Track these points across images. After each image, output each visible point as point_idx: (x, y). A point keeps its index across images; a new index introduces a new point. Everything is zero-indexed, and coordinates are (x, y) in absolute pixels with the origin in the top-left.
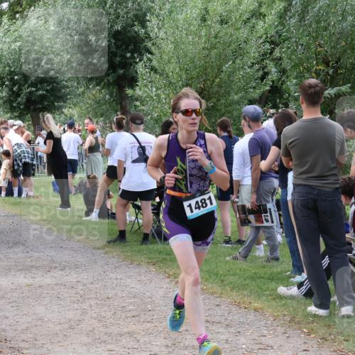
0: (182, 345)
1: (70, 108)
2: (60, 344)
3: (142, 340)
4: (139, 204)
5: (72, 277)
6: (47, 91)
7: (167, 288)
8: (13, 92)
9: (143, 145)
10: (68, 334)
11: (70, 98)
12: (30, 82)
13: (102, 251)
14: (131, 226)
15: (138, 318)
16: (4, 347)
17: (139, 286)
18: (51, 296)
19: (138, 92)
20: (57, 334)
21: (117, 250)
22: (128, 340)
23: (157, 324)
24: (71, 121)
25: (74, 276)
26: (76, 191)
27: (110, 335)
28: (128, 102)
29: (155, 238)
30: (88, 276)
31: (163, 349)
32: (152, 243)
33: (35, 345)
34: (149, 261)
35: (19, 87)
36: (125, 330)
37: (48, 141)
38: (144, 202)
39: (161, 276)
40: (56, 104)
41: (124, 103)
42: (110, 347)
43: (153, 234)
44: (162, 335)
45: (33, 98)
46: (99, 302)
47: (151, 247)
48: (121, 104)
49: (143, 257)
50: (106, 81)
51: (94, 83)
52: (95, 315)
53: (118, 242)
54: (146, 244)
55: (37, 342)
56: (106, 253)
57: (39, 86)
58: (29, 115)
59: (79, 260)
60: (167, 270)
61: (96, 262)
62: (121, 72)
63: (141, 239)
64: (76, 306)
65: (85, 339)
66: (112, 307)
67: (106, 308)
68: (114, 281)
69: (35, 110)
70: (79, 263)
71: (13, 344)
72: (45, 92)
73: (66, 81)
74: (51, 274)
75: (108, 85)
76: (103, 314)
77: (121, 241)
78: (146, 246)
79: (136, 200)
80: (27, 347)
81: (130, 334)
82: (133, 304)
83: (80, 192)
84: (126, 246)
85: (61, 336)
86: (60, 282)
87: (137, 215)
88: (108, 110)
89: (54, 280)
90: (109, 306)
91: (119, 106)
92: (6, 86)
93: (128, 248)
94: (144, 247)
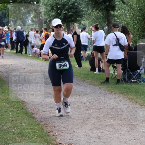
0: (135, 131)
1: (84, 20)
2: (79, 129)
3: (116, 128)
4: (116, 65)
5: (84, 99)
6: (73, 13)
7: (128, 105)
8: (58, 13)
9: (118, 38)
10: (83, 125)
11: (84, 16)
12: (65, 8)
13: (98, 87)
14: (111, 76)
15: (114, 118)
16: (54, 130)
17: (115, 104)
18: (75, 107)
19: (116, 13)
20: (78, 124)
21: (105, 87)
22: (110, 128)
23: (123, 121)
24: (84, 27)
25: (86, 98)
26: (86, 59)
27: (102, 125)
28: (111, 18)
29: (123, 81)
30: (91, 98)
31: (126, 132)
32: (121, 84)
33: (68, 129)
34: (120, 92)
35: (61, 11)
36: (109, 123)
37: (74, 36)
38: (118, 65)
39: (126, 99)
40: (78, 19)
41: (109, 18)
42: (102, 131)
43: (122, 80)
44: (126, 126)
45: (67, 16)
46: (97, 110)
47: (120, 85)
48: (108, 19)
49: (117, 90)
50: (101, 8)
51: (96, 9)
52: (95, 116)
53: (105, 83)
54: (118, 84)
55: (69, 128)
56: (100, 88)
57: (70, 10)
58: (65, 24)
59: (88, 91)
60: (128, 96)
61: (95, 92)
62: (108, 3)
63: (116, 82)
64: (86, 112)
65: (90, 127)
66: (102, 113)
67: (100, 113)
68: (103, 101)
69: (68, 21)
70: (88, 93)
71: (58, 128)
72: (72, 13)
73: (83, 8)
74: (75, 97)
75: (102, 10)
76: (99, 116)
77: (107, 83)
78: (118, 85)
79: (114, 64)
80: (64, 130)
81: (111, 125)
82: (113, 112)
83: (88, 60)
84: (109, 85)
85: (80, 125)
86: (79, 101)
87: (114, 71)
88: (102, 22)
89: (76, 100)
90: (101, 112)
91: (107, 20)
92: (55, 10)
93: (110, 86)
94: (117, 85)
